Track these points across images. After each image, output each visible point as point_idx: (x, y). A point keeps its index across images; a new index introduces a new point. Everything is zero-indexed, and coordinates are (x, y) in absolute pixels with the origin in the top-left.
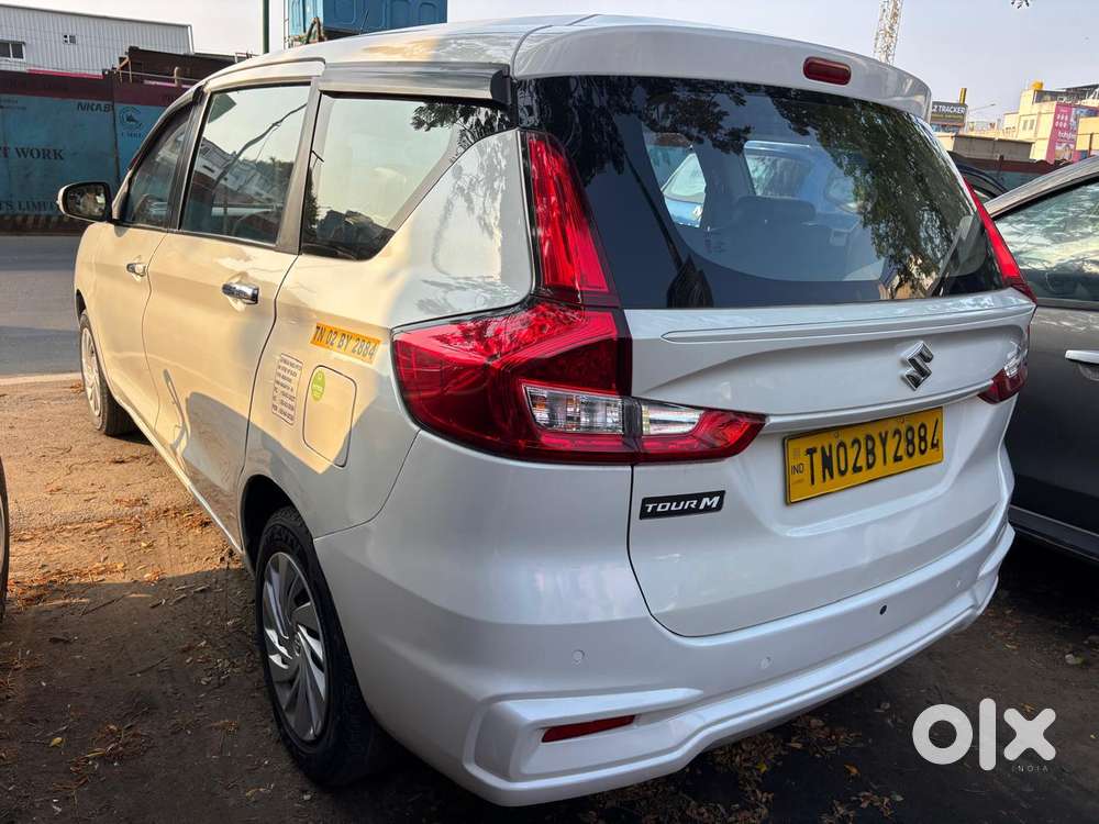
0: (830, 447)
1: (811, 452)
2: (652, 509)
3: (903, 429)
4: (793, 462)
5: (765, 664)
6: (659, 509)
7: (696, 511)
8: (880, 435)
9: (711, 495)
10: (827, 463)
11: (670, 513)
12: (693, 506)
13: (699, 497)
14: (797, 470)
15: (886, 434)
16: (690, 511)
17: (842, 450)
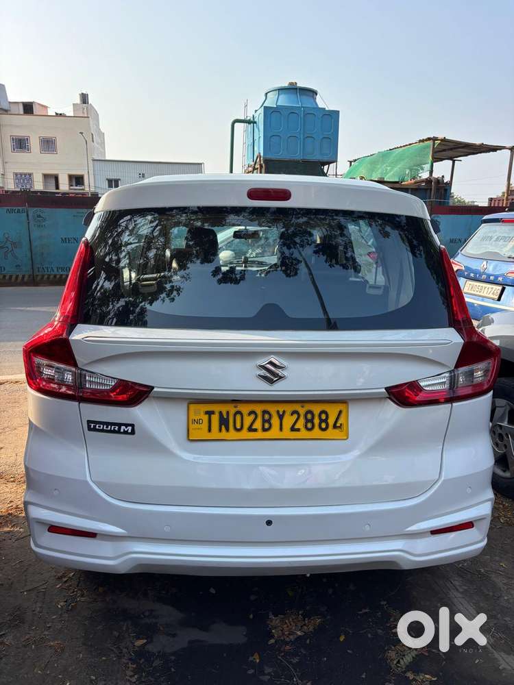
0: (228, 413)
1: (210, 413)
2: (93, 426)
3: (302, 411)
4: (192, 417)
5: (167, 529)
6: (97, 427)
7: (119, 432)
8: (278, 412)
9: (127, 425)
10: (224, 422)
11: (103, 431)
12: (116, 429)
13: (120, 425)
14: (198, 422)
15: (284, 412)
16: (114, 432)
17: (238, 417)
